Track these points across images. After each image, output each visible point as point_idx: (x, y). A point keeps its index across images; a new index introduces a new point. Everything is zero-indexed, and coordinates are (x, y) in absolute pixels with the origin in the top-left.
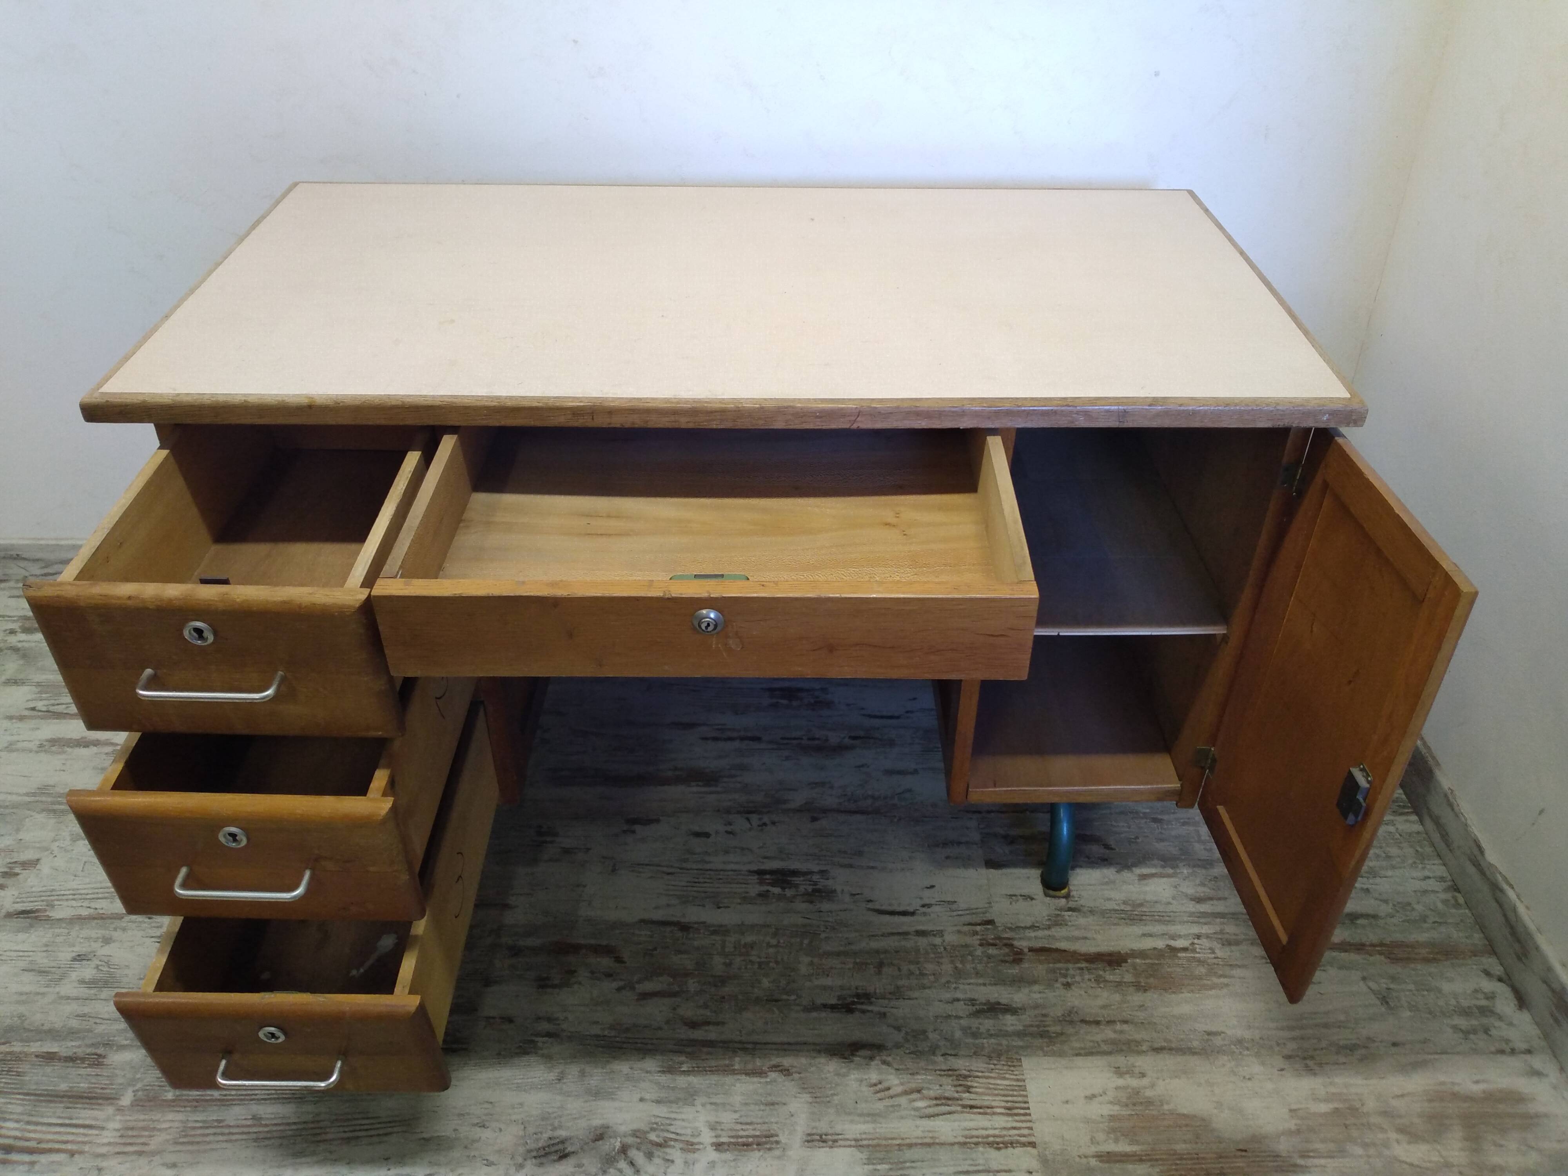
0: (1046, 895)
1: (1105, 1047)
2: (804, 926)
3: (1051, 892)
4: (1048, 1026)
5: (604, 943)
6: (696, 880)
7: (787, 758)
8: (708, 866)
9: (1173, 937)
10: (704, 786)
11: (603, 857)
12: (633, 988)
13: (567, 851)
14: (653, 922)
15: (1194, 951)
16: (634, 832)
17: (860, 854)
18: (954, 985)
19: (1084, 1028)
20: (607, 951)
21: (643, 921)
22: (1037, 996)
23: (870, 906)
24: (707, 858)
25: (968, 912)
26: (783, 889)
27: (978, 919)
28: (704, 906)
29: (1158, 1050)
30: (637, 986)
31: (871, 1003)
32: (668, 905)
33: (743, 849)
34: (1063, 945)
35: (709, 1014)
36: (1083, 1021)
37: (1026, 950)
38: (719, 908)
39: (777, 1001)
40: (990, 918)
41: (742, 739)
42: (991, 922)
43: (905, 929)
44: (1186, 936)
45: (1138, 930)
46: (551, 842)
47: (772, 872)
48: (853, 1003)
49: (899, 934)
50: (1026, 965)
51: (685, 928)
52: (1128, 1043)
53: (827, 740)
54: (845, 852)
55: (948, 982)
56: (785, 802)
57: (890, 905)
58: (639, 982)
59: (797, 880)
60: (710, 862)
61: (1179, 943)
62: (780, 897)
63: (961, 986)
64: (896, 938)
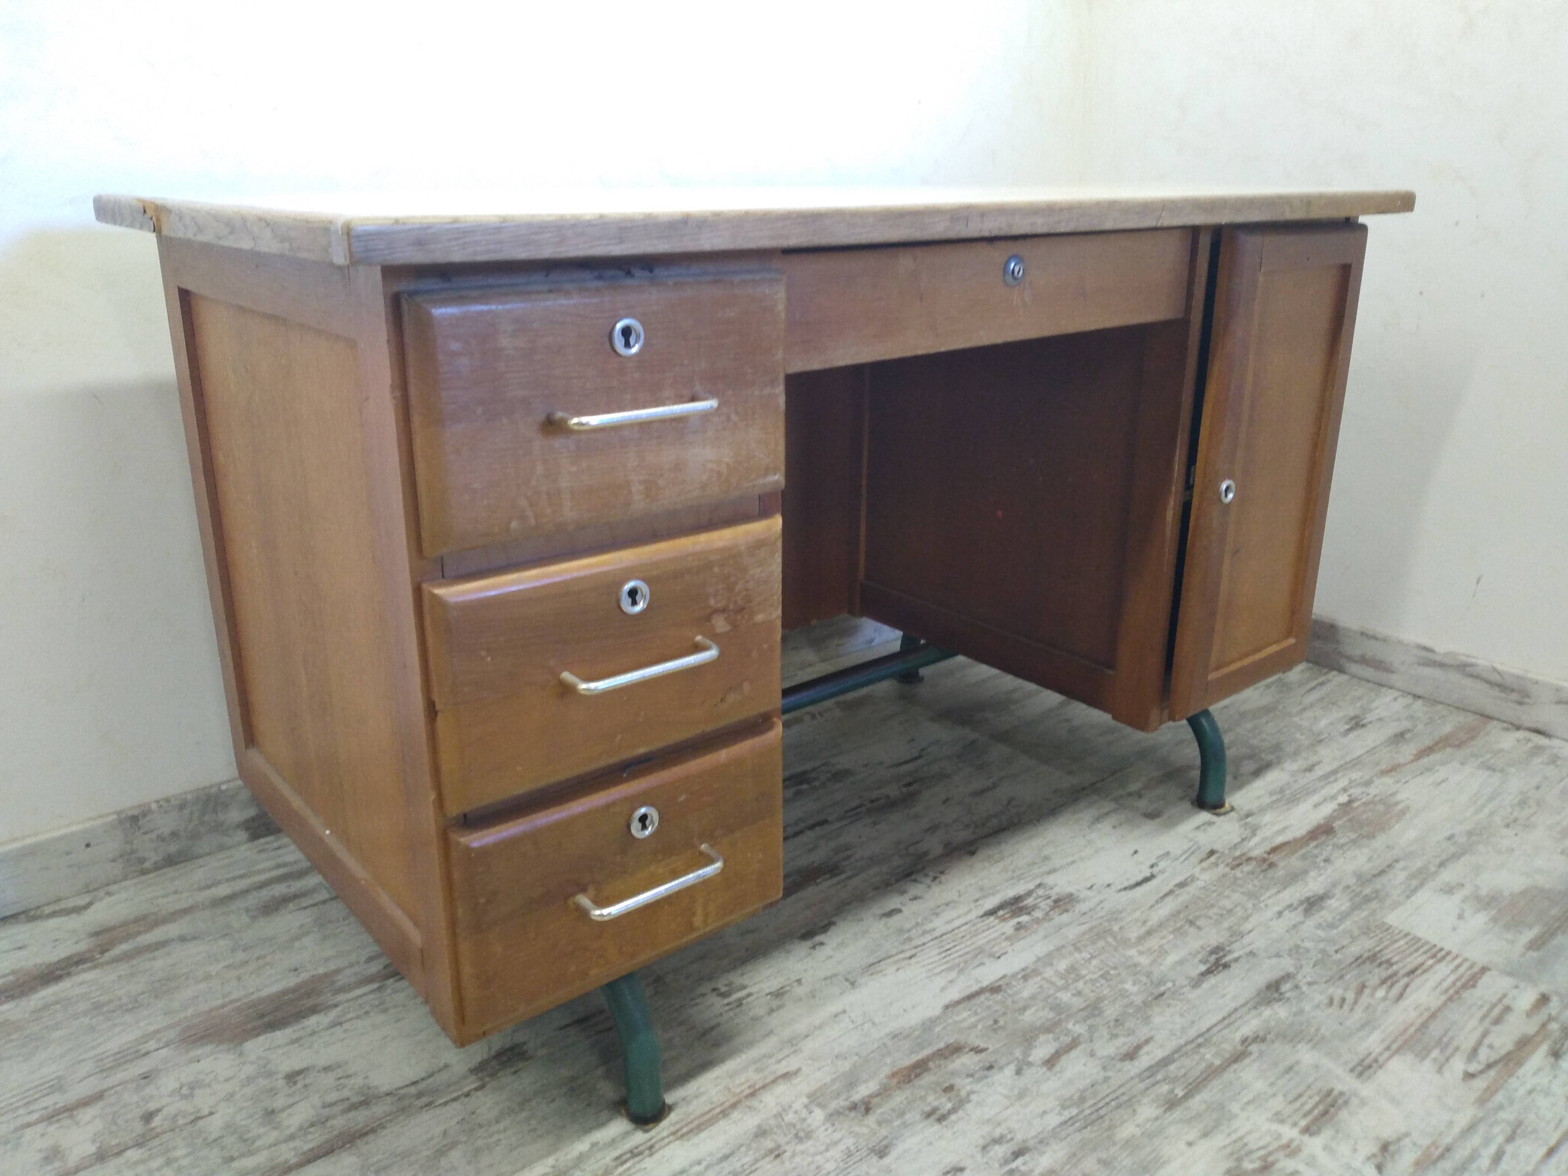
0: (1218, 815)
1: (1414, 883)
2: (1091, 929)
3: (1218, 811)
4: (1361, 892)
5: (942, 1045)
6: (943, 949)
7: (875, 823)
8: (937, 933)
9: (1333, 798)
10: (831, 878)
11: (825, 979)
12: (1030, 1064)
13: (778, 994)
14: (958, 1002)
15: (1357, 799)
16: (822, 944)
17: (1047, 858)
18: (1262, 905)
19: (1384, 879)
20: (955, 1050)
21: (947, 1007)
22: (1321, 879)
23: (1113, 888)
24: (928, 927)
25: (1187, 855)
26: (1029, 914)
27: (1203, 855)
28: (982, 964)
29: (1442, 864)
30: (1031, 1059)
31: (1230, 952)
32: (951, 982)
33: (947, 904)
34: (1280, 840)
35: (1126, 1040)
36: (1374, 876)
37: (1265, 855)
38: (999, 957)
39: (1162, 994)
40: (1209, 849)
41: (812, 827)
42: (1212, 853)
43: (1166, 889)
44: (1338, 793)
45: (1305, 806)
46: (749, 995)
47: (1001, 907)
48: (1218, 960)
49: (1166, 895)
50: (1281, 864)
51: (994, 989)
52: (1420, 871)
53: (888, 797)
54: (1034, 863)
55: (1254, 905)
56: (926, 854)
57: (1128, 879)
58: (1026, 1054)
59: (1029, 901)
60: (934, 930)
61: (1343, 799)
62: (1037, 921)
63: (1269, 902)
64: (1169, 899)
